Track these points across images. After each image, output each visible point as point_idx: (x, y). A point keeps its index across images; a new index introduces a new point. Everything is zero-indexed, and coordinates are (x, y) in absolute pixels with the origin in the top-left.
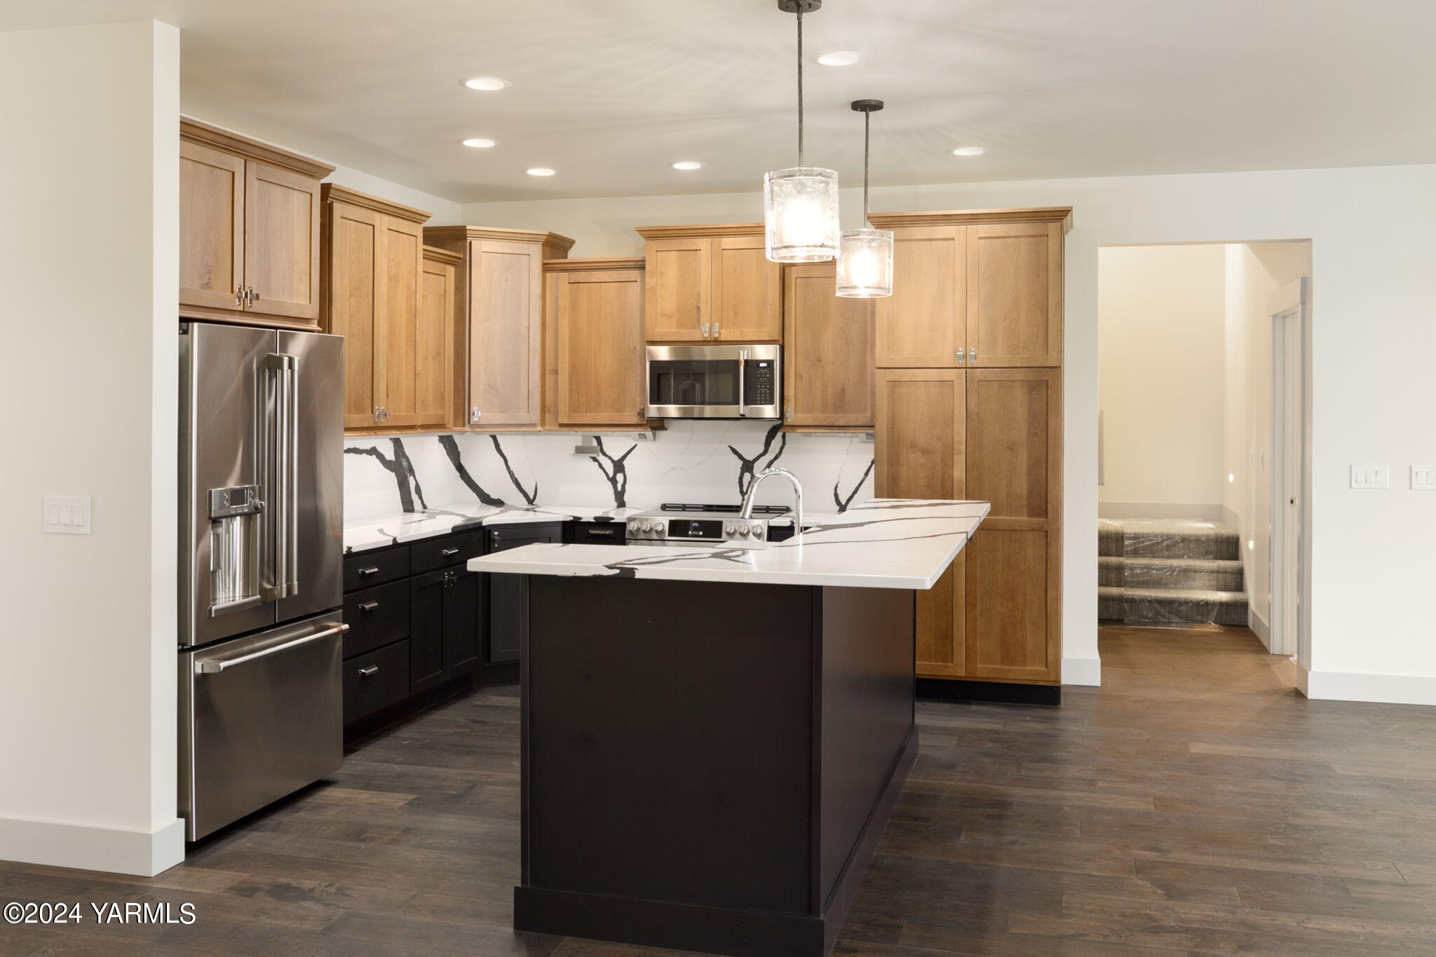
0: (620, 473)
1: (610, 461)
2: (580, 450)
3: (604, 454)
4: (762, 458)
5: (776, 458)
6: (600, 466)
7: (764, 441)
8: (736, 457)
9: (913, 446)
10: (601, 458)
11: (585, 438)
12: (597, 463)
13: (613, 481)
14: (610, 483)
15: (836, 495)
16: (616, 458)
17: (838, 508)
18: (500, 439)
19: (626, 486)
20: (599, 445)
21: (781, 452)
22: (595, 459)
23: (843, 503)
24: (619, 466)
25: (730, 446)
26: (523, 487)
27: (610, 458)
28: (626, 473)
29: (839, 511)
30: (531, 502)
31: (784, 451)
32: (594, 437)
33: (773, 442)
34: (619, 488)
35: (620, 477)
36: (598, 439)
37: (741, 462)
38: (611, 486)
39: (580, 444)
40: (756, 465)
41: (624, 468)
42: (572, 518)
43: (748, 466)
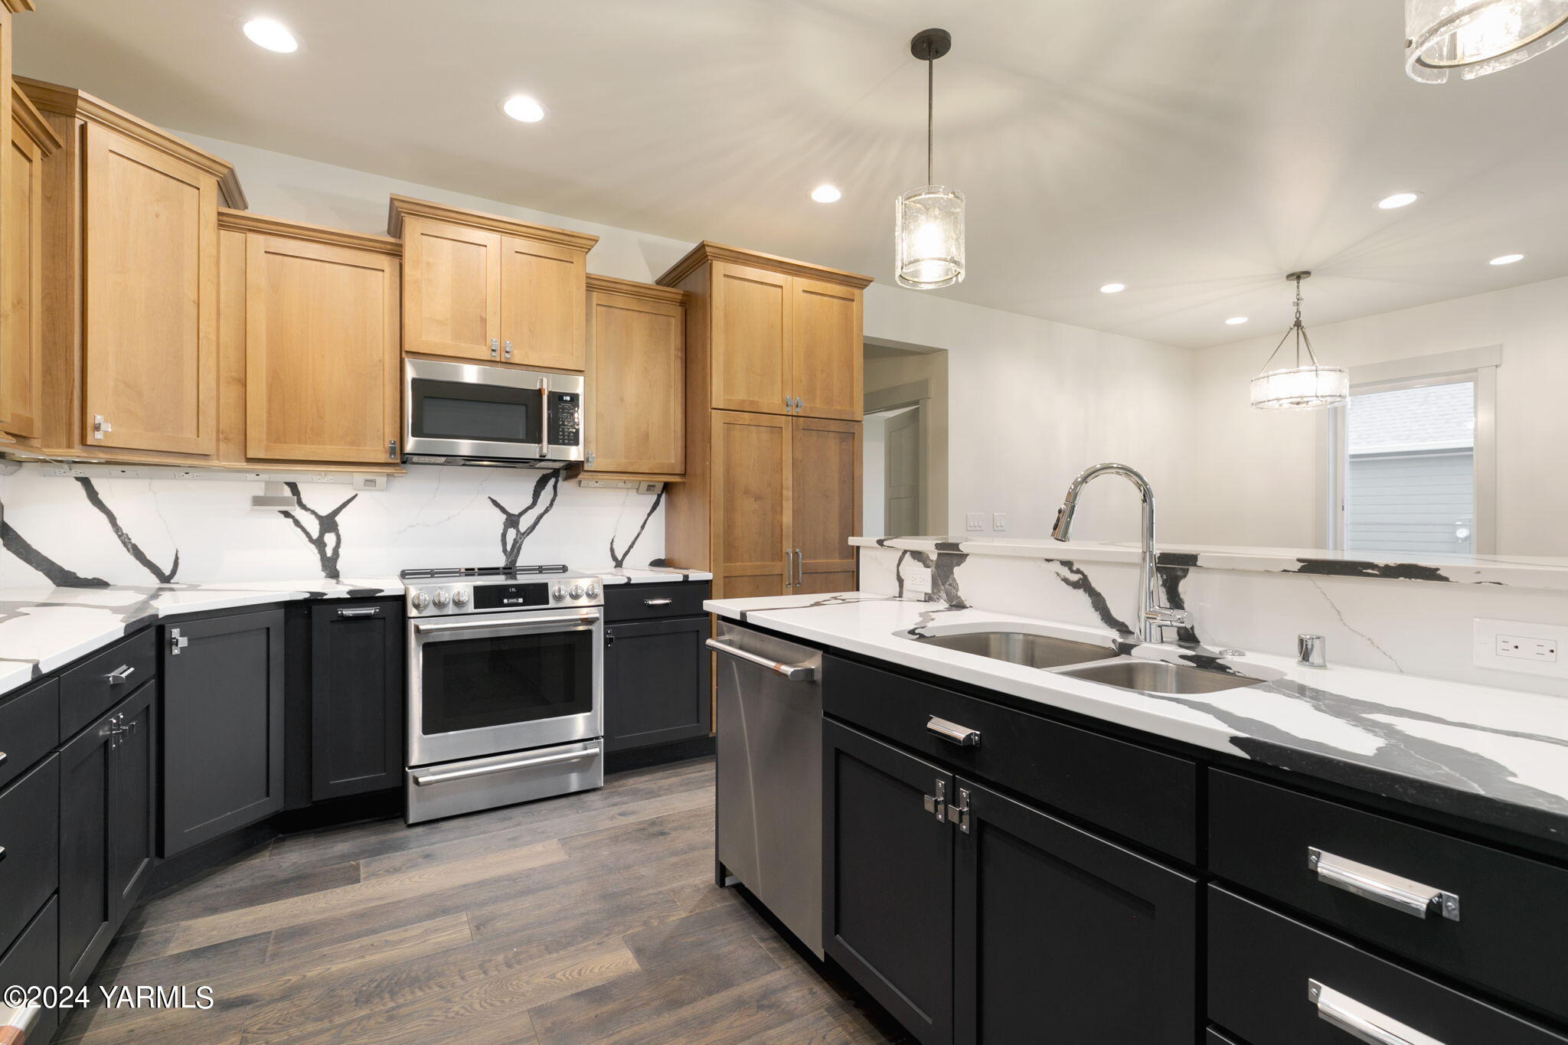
0: (329, 532)
1: (313, 517)
2: (258, 501)
3: (304, 507)
4: (530, 511)
5: (546, 511)
6: (297, 523)
7: (532, 492)
8: (497, 510)
9: (747, 492)
10: (298, 513)
11: (268, 484)
12: (291, 520)
13: (320, 544)
14: (313, 547)
15: (612, 550)
16: (324, 512)
17: (614, 564)
18: (96, 483)
19: (340, 550)
20: (294, 494)
21: (551, 504)
22: (287, 514)
23: (620, 559)
24: (328, 523)
25: (489, 498)
26: (149, 557)
27: (313, 512)
28: (340, 532)
29: (615, 567)
30: (165, 579)
31: (555, 503)
32: (287, 483)
33: (543, 493)
34: (329, 552)
35: (330, 539)
36: (293, 486)
37: (505, 516)
38: (316, 551)
39: (261, 493)
40: (523, 519)
41: (337, 525)
42: (308, 595)
43: (512, 521)
